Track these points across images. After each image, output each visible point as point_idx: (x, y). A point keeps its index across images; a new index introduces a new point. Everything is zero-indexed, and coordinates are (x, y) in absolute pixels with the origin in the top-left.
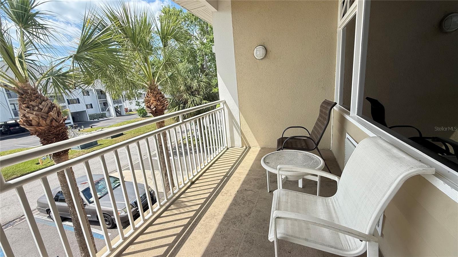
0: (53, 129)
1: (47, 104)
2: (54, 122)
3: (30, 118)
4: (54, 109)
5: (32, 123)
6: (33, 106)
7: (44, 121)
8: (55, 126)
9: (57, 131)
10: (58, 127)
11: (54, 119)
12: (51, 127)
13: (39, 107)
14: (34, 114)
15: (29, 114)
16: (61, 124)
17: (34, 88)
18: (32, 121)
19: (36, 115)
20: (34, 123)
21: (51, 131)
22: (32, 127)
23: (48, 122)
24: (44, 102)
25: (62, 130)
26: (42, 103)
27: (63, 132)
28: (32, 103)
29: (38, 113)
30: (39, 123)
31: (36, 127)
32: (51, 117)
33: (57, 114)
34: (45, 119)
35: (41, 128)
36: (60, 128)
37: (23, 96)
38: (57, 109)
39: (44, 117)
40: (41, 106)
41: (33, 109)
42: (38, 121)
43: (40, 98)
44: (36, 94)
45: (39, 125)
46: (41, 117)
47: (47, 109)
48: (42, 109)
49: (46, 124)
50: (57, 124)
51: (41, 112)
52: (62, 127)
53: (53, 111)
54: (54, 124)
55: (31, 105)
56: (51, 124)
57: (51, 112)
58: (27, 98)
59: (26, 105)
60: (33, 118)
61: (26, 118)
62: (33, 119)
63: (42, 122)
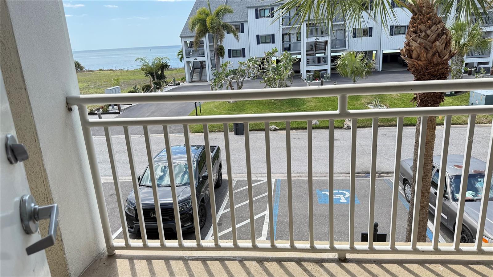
0: (432, 67)
1: (438, 29)
2: (436, 57)
3: (413, 47)
4: (443, 37)
5: (412, 55)
6: (421, 31)
7: (425, 53)
8: (436, 62)
9: (435, 71)
10: (438, 64)
11: (438, 52)
12: (430, 63)
13: (426, 33)
14: (418, 42)
15: (413, 41)
16: (444, 60)
17: (432, 5)
18: (413, 52)
19: (419, 44)
20: (414, 55)
21: (429, 69)
22: (410, 60)
23: (430, 55)
24: (434, 26)
25: (442, 70)
26: (432, 26)
27: (443, 74)
28: (422, 27)
29: (422, 41)
30: (419, 56)
31: (414, 60)
32: (435, 49)
33: (444, 45)
34: (428, 50)
35: (419, 62)
36: (441, 67)
37: (416, 17)
38: (446, 38)
39: (428, 47)
40: (429, 32)
41: (419, 35)
42: (419, 52)
43: (432, 20)
44: (430, 14)
45: (418, 58)
46: (424, 47)
47: (434, 36)
48: (429, 36)
49: (426, 58)
50: (439, 60)
51: (426, 40)
52: (443, 67)
53: (440, 41)
54: (436, 59)
55: (420, 29)
56: (432, 59)
57: (437, 42)
58: (419, 20)
59: (414, 29)
60: (416, 48)
61: (410, 47)
62: (415, 49)
63: (424, 55)
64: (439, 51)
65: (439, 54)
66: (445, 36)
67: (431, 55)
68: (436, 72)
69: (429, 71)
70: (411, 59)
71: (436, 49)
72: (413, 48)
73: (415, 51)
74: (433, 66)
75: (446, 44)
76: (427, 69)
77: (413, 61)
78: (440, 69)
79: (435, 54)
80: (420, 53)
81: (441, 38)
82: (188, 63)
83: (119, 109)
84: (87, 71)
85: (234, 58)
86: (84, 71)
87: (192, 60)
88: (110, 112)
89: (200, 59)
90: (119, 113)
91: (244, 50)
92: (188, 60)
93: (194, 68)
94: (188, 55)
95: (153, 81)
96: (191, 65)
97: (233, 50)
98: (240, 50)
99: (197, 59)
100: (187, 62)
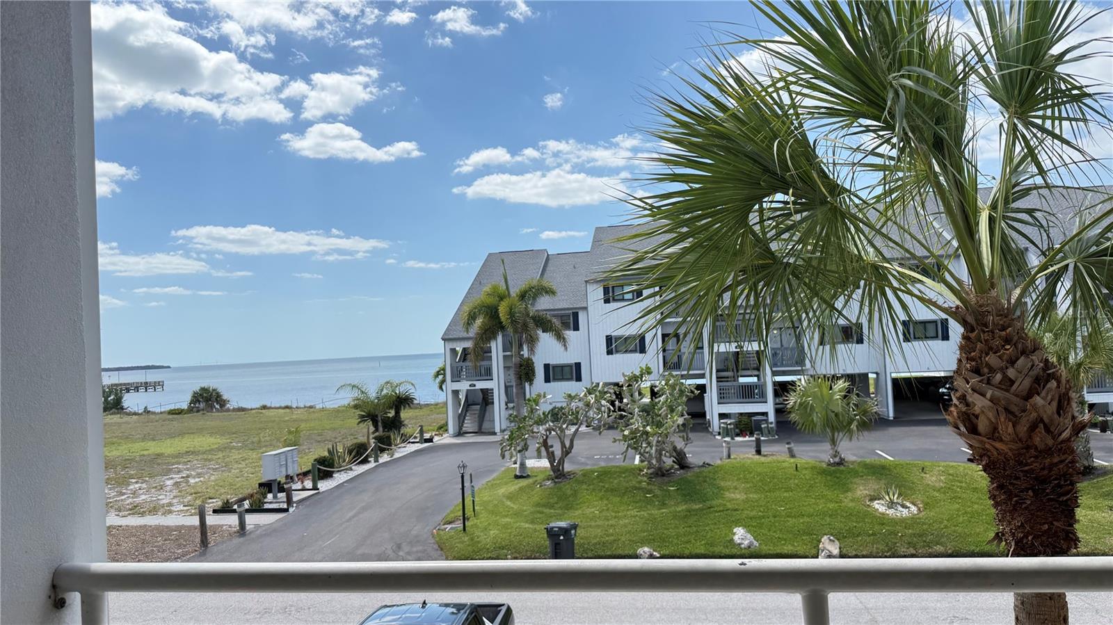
0: (1032, 459)
1: (1033, 366)
2: (1040, 433)
3: (976, 408)
4: (1049, 385)
5: (977, 426)
6: (992, 370)
7: (1011, 424)
8: (1041, 446)
9: (1043, 469)
10: (1048, 451)
11: (1042, 420)
12: (1028, 448)
13: (1005, 376)
14: (988, 395)
15: (975, 394)
16: (1063, 442)
17: (1007, 308)
18: (977, 419)
19: (992, 402)
20: (982, 425)
21: (1027, 464)
22: (975, 439)
23: (1023, 429)
24: (1022, 358)
25: (1061, 466)
26: (1018, 359)
27: (1065, 475)
28: (992, 359)
29: (998, 393)
30: (995, 429)
31: (985, 439)
32: (1034, 415)
33: (1055, 404)
34: (1016, 416)
35: (998, 445)
36: (1056, 460)
37: (973, 335)
38: (1058, 387)
39: (1014, 409)
40: (1011, 373)
41: (989, 379)
42: (993, 420)
43: (1015, 344)
44: (1008, 331)
45: (994, 434)
46: (1006, 409)
47: (1027, 383)
48: (1012, 382)
49: (1014, 436)
50: (1050, 442)
51: (1007, 391)
52: (1063, 458)
53: (1043, 394)
54: (1040, 439)
55: (988, 365)
56: (1030, 437)
57: (1038, 397)
58: (981, 342)
59: (973, 363)
60: (983, 409)
61: (967, 405)
62: (983, 412)
63: (1006, 429)
64: (1046, 420)
65: (1045, 426)
66: (1053, 384)
67: (1025, 429)
68: (1046, 472)
69: (1026, 468)
70: (976, 437)
71: (1036, 414)
72: (977, 410)
73: (982, 418)
74: (1036, 457)
75: (1060, 401)
76: (1020, 463)
77: (982, 441)
78: (1056, 464)
79: (1037, 427)
80: (998, 423)
81: (1044, 388)
82: (456, 393)
83: (289, 501)
84: (234, 410)
85: (556, 383)
86: (228, 410)
87: (464, 386)
88: (267, 506)
89: (481, 385)
90: (286, 510)
91: (578, 365)
92: (456, 386)
93: (468, 405)
94: (457, 377)
95: (373, 433)
96: (462, 397)
97: (555, 367)
98: (570, 366)
99: (475, 386)
100: (453, 391)
